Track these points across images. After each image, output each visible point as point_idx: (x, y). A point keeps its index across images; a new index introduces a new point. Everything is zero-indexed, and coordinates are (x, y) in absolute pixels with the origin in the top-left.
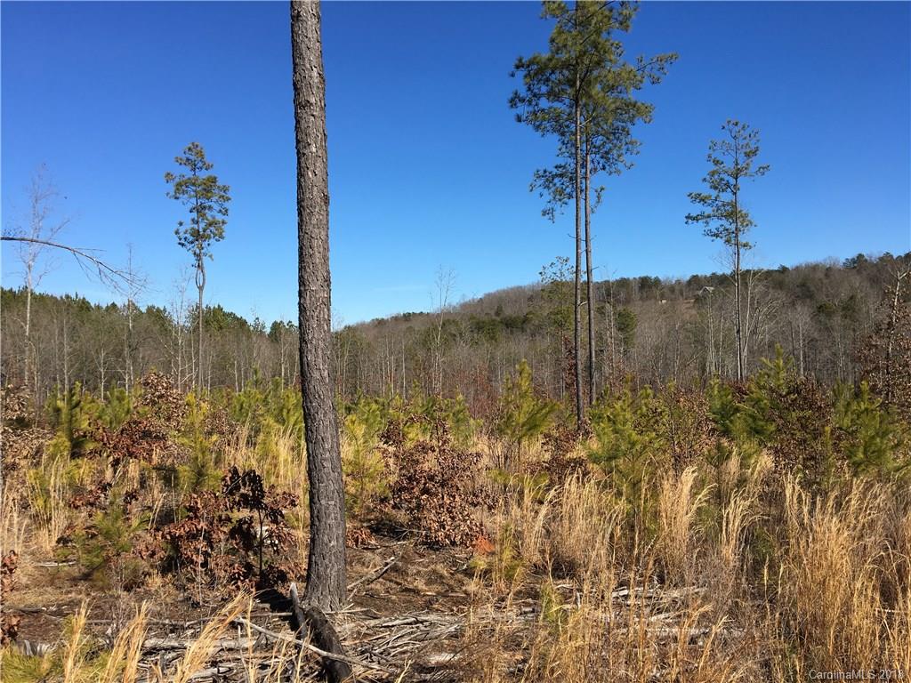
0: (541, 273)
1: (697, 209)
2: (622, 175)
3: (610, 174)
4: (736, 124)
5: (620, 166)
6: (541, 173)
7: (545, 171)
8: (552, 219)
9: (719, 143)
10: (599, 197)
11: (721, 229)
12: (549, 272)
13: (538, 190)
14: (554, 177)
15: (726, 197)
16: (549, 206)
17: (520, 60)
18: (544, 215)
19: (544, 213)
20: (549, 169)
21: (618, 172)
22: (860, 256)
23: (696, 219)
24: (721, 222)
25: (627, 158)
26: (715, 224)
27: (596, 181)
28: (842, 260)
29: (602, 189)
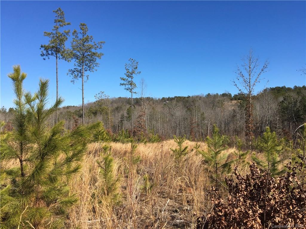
0: (95, 96)
1: (123, 82)
2: (94, 72)
3: (91, 72)
4: (132, 60)
5: (94, 70)
6: (70, 70)
7: (71, 70)
8: (74, 83)
9: (128, 64)
10: (88, 78)
11: (128, 88)
12: (98, 96)
13: (69, 75)
14: (74, 71)
15: (130, 79)
16: (73, 79)
17: (42, 45)
18: (71, 82)
19: (71, 81)
20: (72, 69)
21: (93, 71)
22: (209, 94)
23: (122, 84)
24: (128, 86)
25: (95, 68)
26: (127, 86)
27: (86, 73)
28: (205, 95)
29: (88, 76)
